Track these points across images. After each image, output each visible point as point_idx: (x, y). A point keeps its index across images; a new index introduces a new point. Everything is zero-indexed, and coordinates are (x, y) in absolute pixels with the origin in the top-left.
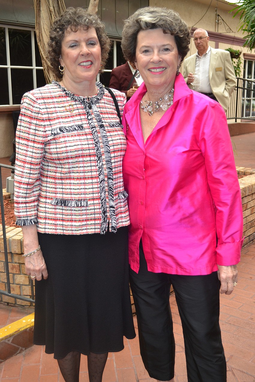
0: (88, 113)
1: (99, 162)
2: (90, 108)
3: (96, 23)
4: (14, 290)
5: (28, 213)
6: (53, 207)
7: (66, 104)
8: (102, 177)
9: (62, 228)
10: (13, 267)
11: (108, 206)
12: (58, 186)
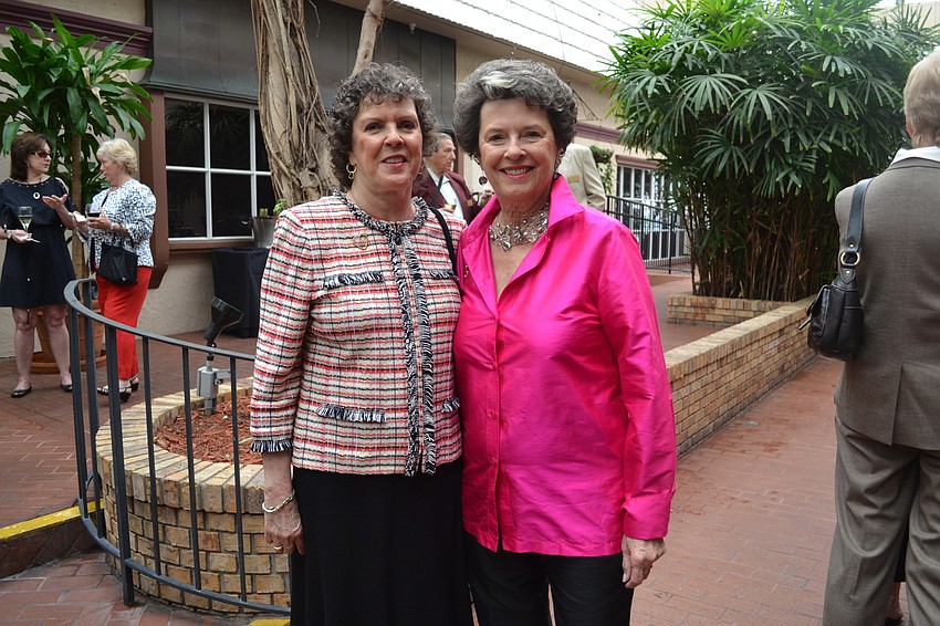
0: (393, 251)
1: (408, 341)
2: (399, 243)
3: (417, 92)
4: (207, 582)
5: (273, 429)
6: (320, 420)
7: (356, 234)
8: (412, 370)
9: (333, 460)
10: (208, 538)
11: (421, 424)
12: (331, 382)
